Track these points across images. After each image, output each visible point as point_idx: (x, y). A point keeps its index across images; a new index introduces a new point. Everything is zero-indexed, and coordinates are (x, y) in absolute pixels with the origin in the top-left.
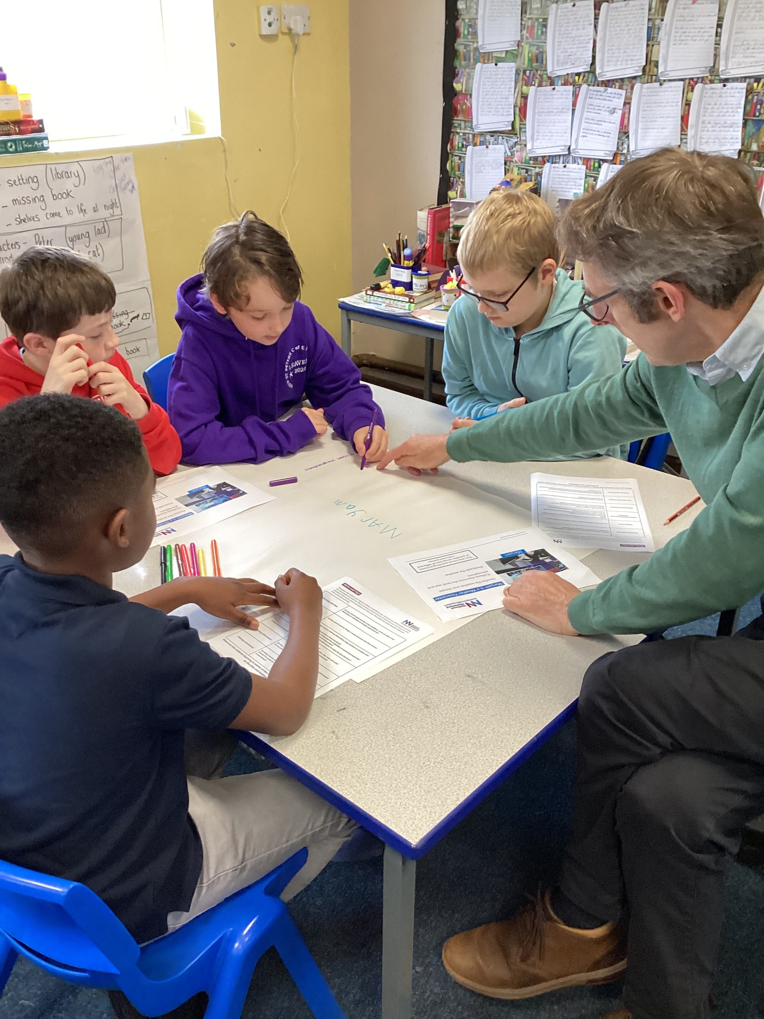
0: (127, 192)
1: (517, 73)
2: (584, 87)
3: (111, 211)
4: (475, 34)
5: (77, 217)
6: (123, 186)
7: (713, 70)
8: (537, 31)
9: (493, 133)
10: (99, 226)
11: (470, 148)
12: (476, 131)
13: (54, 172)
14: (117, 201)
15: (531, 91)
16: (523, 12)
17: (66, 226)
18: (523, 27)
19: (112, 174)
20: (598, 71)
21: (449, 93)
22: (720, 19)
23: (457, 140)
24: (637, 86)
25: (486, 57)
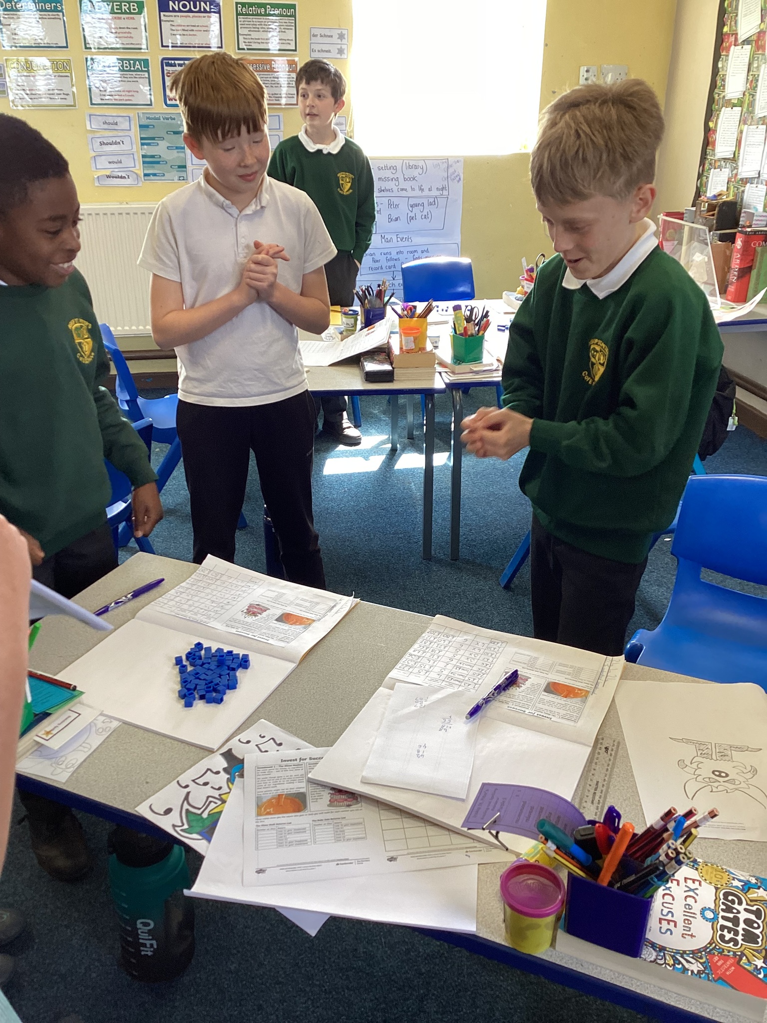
0: (456, 181)
1: (741, 115)
3: (441, 192)
4: (724, 86)
5: (417, 193)
6: (453, 177)
8: (754, 83)
9: (725, 160)
10: (432, 200)
11: (712, 170)
12: (715, 158)
13: (407, 165)
14: (447, 186)
15: (746, 128)
16: (748, 70)
17: (409, 197)
18: (747, 81)
19: (446, 170)
21: (707, 129)
23: (707, 166)
25: (727, 104)
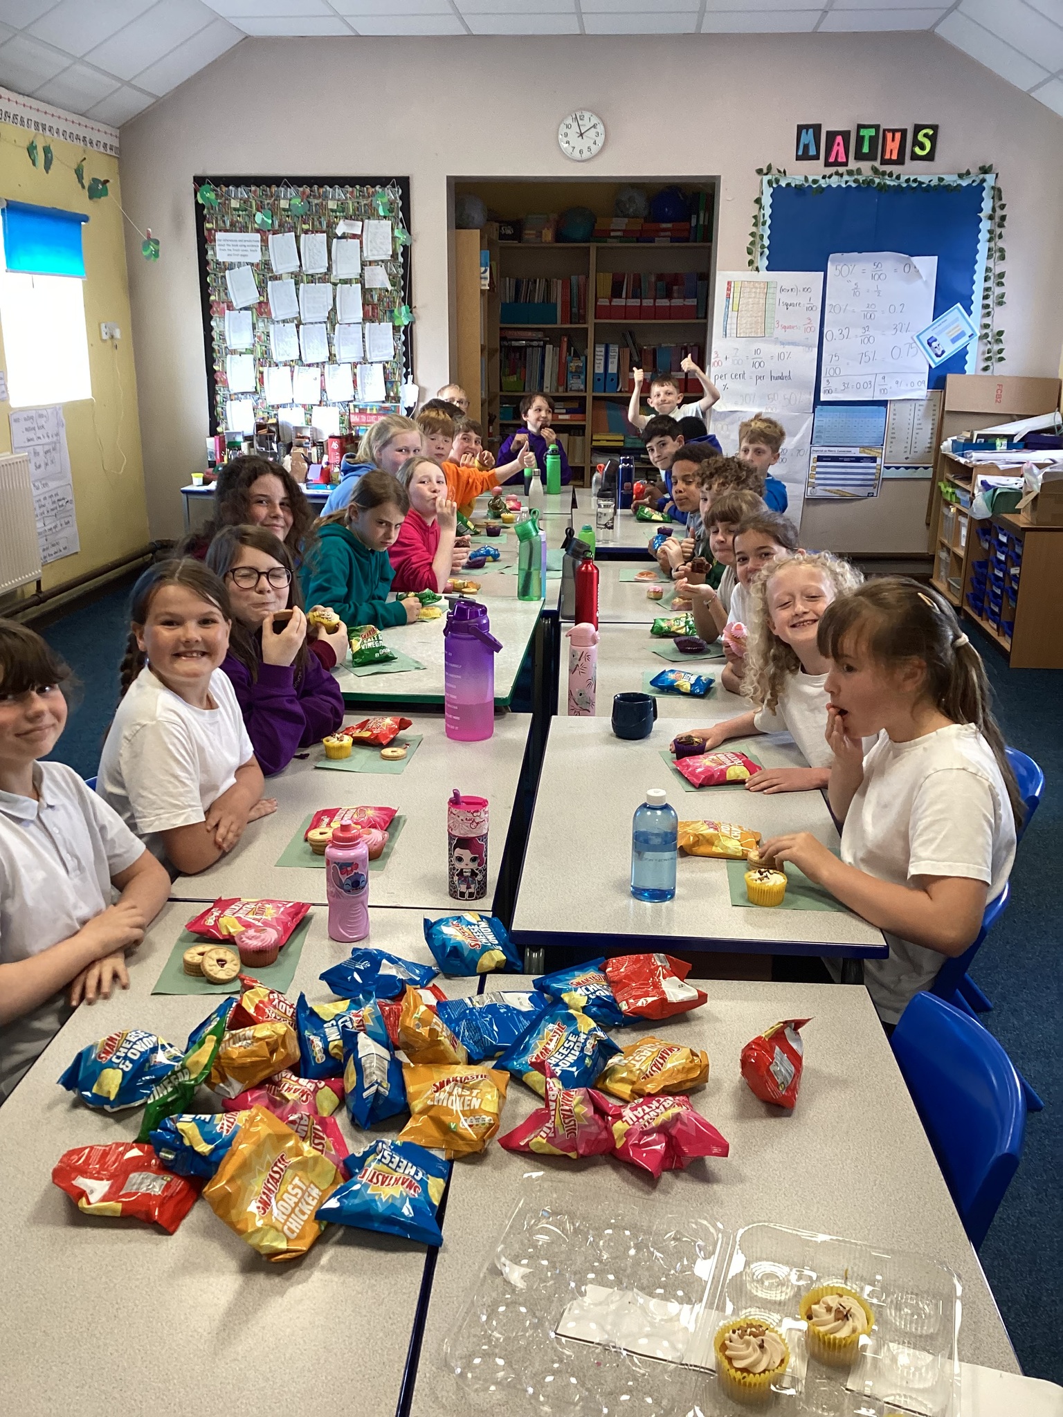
0: (61, 426)
1: (255, 360)
2: (296, 367)
4: (224, 340)
5: (46, 440)
7: (364, 358)
8: (264, 337)
9: (243, 393)
10: (53, 446)
11: (229, 402)
12: (232, 392)
13: (38, 414)
14: (59, 431)
15: (265, 369)
16: (254, 328)
18: (254, 336)
19: (56, 416)
20: (303, 359)
21: (211, 372)
22: (363, 334)
23: (219, 398)
24: (326, 366)
25: (234, 352)
